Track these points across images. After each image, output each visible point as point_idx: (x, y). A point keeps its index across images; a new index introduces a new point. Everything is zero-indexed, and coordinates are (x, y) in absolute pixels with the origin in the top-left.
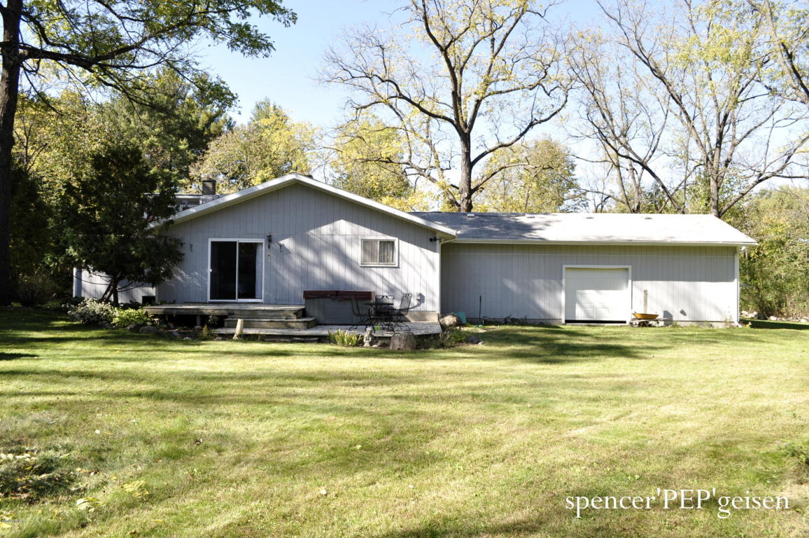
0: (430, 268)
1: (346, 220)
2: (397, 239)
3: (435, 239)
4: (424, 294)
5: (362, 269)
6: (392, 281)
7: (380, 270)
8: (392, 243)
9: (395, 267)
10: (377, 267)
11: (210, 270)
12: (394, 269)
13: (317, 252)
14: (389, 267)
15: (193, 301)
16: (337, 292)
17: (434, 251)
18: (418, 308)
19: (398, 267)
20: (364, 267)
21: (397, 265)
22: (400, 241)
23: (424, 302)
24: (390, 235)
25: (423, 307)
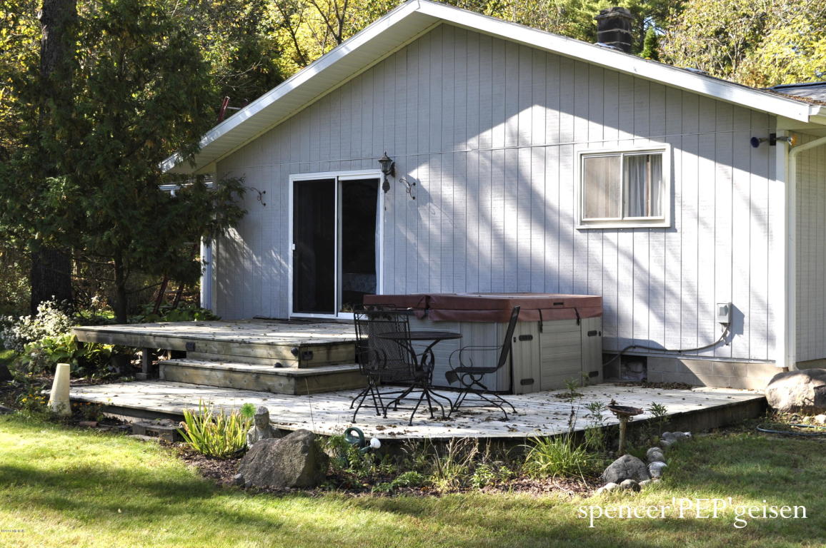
0: (758, 230)
1: (546, 104)
2: (667, 146)
3: (773, 140)
4: (741, 305)
5: (581, 237)
6: (657, 273)
7: (625, 239)
8: (656, 159)
9: (665, 230)
10: (618, 230)
11: (292, 247)
12: (661, 235)
13: (474, 188)
14: (648, 230)
15: (267, 315)
16: (428, 297)
17: (770, 174)
18: (725, 350)
19: (672, 229)
20: (588, 230)
21: (667, 224)
22: (677, 151)
23: (741, 332)
24: (649, 136)
25: (740, 346)
